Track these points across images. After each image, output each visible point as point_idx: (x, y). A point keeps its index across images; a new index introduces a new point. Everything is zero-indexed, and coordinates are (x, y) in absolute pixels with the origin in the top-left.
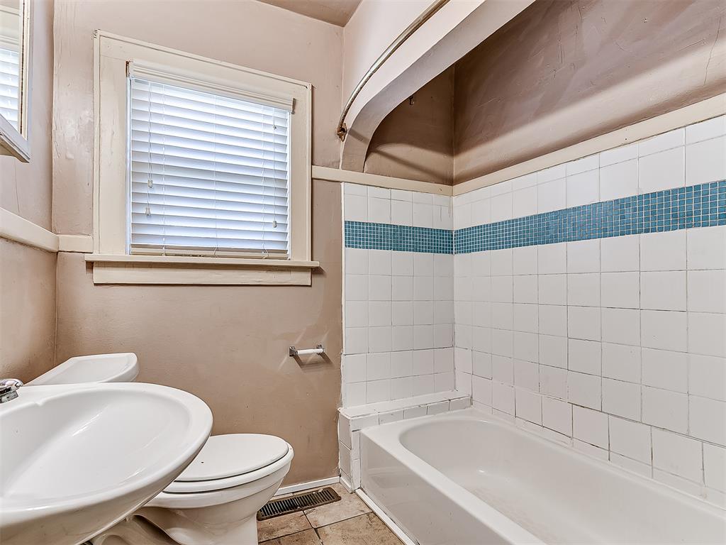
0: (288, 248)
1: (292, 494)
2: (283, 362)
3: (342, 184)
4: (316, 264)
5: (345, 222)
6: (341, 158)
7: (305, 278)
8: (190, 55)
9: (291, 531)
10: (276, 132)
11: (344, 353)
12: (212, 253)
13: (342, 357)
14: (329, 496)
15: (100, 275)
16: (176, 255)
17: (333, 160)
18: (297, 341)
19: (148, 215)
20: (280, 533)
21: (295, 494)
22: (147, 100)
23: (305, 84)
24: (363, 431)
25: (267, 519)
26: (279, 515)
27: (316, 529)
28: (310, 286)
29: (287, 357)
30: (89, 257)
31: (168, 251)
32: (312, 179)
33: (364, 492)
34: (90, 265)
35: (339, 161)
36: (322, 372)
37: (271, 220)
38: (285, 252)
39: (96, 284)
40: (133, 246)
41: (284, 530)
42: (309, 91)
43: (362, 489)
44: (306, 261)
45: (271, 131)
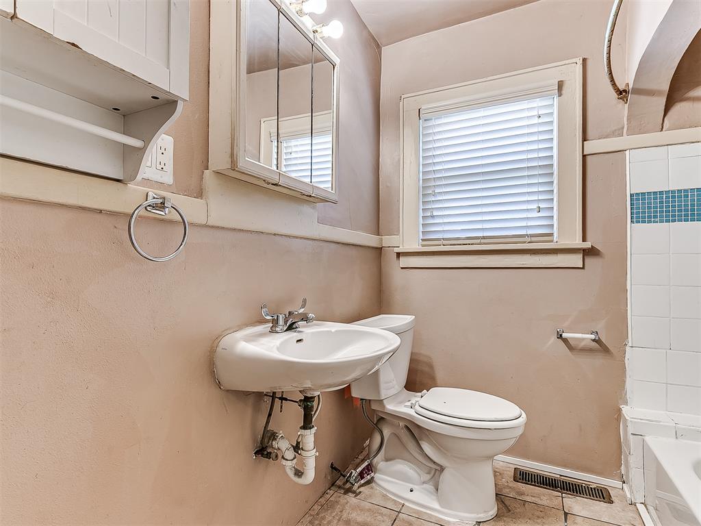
0: (555, 230)
1: (559, 476)
2: (550, 343)
3: (627, 152)
4: (587, 245)
5: (632, 195)
6: (626, 123)
7: (576, 260)
8: (463, 84)
9: (540, 502)
10: (541, 120)
11: (630, 344)
12: (478, 241)
13: (628, 349)
14: (602, 495)
15: (405, 261)
16: (451, 245)
17: (614, 129)
18: (566, 324)
19: (433, 217)
20: (528, 499)
21: (563, 477)
22: (431, 131)
23: (574, 60)
24: (647, 438)
25: (522, 483)
26: (535, 486)
27: (566, 514)
28: (583, 268)
29: (554, 338)
30: (397, 250)
31: (445, 242)
32: (584, 157)
33: (647, 509)
34: (399, 255)
35: (623, 128)
36: (598, 361)
37: (534, 206)
38: (551, 235)
39: (402, 268)
40: (423, 240)
41: (533, 499)
42: (579, 68)
43: (646, 506)
44: (577, 242)
45: (536, 121)
